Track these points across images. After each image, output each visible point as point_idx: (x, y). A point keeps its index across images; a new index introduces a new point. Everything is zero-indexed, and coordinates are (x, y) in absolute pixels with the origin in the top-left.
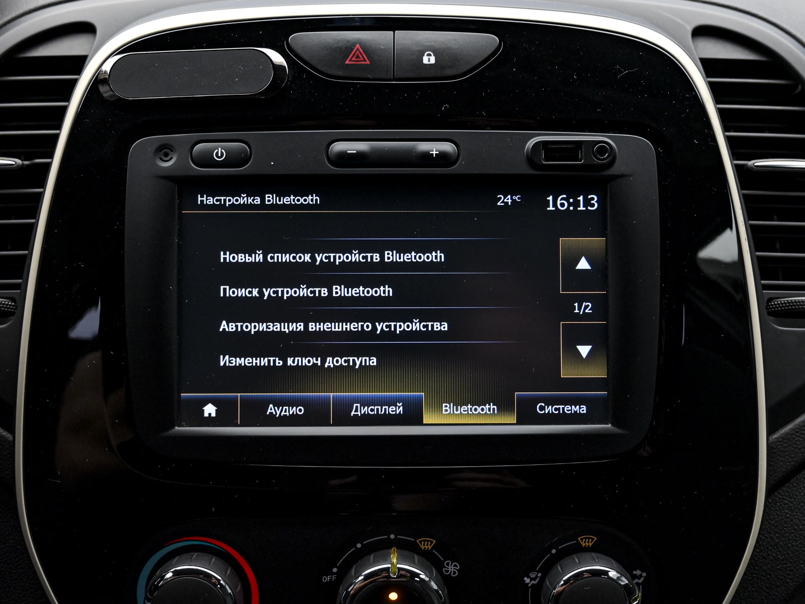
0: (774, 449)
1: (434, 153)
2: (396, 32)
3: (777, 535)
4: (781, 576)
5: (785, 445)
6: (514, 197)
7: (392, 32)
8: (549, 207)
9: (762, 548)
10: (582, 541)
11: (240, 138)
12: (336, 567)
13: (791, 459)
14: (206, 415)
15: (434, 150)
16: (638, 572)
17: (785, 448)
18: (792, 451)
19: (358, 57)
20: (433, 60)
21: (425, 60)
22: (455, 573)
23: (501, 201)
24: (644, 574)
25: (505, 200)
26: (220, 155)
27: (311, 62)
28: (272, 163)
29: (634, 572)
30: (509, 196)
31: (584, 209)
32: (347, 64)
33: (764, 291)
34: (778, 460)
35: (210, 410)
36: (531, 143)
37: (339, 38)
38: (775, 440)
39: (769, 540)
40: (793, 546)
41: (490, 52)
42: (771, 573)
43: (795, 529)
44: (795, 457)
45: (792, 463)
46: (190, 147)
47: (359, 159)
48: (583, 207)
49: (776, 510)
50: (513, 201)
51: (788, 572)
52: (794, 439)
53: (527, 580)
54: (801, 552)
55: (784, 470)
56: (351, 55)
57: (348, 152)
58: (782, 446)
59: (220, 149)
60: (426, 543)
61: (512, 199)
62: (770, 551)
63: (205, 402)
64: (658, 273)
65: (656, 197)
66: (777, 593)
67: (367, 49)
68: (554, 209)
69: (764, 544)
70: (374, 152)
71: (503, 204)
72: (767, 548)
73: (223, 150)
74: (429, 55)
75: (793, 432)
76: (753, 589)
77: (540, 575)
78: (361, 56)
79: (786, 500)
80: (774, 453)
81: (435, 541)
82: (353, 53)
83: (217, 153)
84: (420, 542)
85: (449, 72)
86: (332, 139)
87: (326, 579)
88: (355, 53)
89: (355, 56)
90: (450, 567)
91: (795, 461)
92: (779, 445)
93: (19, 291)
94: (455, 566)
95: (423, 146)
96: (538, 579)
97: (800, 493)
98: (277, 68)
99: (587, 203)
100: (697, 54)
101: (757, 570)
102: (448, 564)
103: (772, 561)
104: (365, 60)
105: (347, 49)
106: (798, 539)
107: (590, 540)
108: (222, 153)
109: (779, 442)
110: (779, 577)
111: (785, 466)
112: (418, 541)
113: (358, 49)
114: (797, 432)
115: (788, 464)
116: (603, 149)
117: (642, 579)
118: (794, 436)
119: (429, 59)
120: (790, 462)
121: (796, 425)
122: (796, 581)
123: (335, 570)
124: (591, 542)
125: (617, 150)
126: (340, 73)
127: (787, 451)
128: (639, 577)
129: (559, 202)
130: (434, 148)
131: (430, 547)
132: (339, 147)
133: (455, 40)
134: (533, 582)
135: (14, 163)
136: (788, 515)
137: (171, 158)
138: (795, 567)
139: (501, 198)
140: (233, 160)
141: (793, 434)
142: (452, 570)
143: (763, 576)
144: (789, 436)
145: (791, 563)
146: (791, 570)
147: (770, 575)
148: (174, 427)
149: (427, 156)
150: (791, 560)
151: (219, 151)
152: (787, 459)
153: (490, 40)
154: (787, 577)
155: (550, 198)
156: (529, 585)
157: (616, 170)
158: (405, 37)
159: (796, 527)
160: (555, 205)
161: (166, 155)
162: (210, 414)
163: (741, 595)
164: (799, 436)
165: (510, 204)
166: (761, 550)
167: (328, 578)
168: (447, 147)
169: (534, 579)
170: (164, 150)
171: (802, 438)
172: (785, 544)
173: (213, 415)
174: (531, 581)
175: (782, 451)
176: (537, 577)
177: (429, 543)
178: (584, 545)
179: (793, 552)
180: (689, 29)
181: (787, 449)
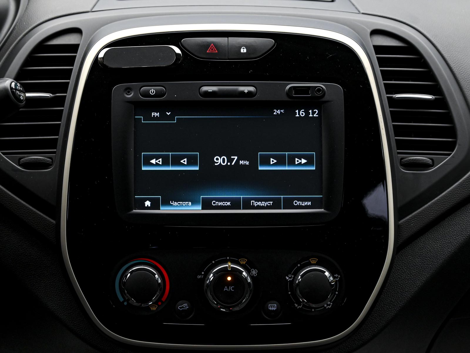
0: (402, 226)
1: (246, 91)
2: (229, 38)
3: (405, 267)
4: (408, 287)
5: (407, 224)
6: (281, 111)
7: (227, 38)
8: (297, 115)
9: (399, 273)
10: (311, 261)
11: (161, 85)
12: (203, 272)
13: (410, 231)
14: (146, 206)
15: (246, 90)
16: (336, 275)
17: (407, 226)
18: (411, 227)
19: (212, 49)
20: (245, 51)
21: (242, 51)
22: (255, 274)
23: (275, 112)
24: (339, 276)
25: (277, 112)
26: (152, 92)
27: (192, 52)
28: (176, 96)
29: (335, 275)
30: (279, 110)
31: (312, 116)
32: (207, 53)
33: (398, 155)
34: (404, 231)
35: (148, 203)
36: (288, 87)
37: (204, 41)
38: (403, 222)
39: (402, 270)
40: (413, 273)
41: (270, 47)
42: (403, 285)
43: (414, 265)
44: (412, 230)
45: (411, 233)
46: (139, 88)
47: (214, 93)
48: (312, 115)
49: (405, 256)
50: (281, 112)
51: (411, 285)
52: (411, 222)
53: (287, 278)
54: (417, 275)
55: (407, 236)
56: (209, 49)
57: (209, 91)
58: (406, 224)
59: (152, 89)
60: (243, 261)
61: (280, 111)
62: (403, 275)
63: (146, 200)
64: (343, 143)
65: (343, 110)
66: (406, 295)
67: (216, 45)
68: (299, 116)
69: (400, 272)
70: (220, 91)
71: (276, 114)
72: (401, 274)
73: (154, 90)
74: (243, 48)
75: (411, 218)
76: (395, 293)
77: (293, 276)
78: (213, 49)
79: (410, 251)
80: (402, 228)
81: (247, 260)
82: (210, 48)
83: (151, 91)
84: (240, 260)
85: (252, 56)
86: (201, 86)
87: (199, 277)
88: (211, 47)
89: (211, 49)
90: (253, 272)
91: (412, 232)
92: (404, 224)
93: (55, 155)
94: (256, 271)
95: (241, 89)
96: (292, 278)
97: (416, 248)
98: (178, 55)
99: (313, 113)
100: (372, 43)
101: (396, 284)
102: (252, 271)
103: (403, 279)
104: (215, 51)
105: (207, 46)
106: (415, 269)
107: (315, 260)
108: (153, 91)
109: (404, 223)
110: (407, 287)
111: (407, 234)
112: (239, 260)
113: (212, 46)
114: (413, 219)
115: (409, 233)
116: (320, 90)
117: (338, 278)
118: (411, 220)
119: (243, 50)
120: (410, 232)
121: (413, 215)
122: (415, 289)
123: (203, 273)
124: (315, 261)
125: (326, 90)
126: (205, 56)
127: (408, 227)
128: (337, 278)
129: (301, 113)
130: (246, 89)
131: (245, 263)
132: (205, 89)
133: (255, 42)
134: (290, 279)
135: (49, 96)
136: (411, 258)
137: (131, 94)
138: (414, 283)
139: (275, 111)
140: (159, 94)
141: (411, 219)
142: (254, 273)
143: (399, 286)
144: (409, 220)
145: (412, 280)
146: (413, 284)
147: (402, 286)
148: (133, 210)
149: (243, 93)
150: (412, 279)
151: (152, 91)
152: (408, 231)
153: (270, 42)
154: (411, 287)
155: (297, 111)
156: (288, 280)
157: (325, 99)
158: (233, 40)
159: (414, 264)
160: (299, 114)
161: (129, 92)
162: (148, 205)
163: (389, 295)
164: (413, 221)
165: (279, 114)
166: (398, 274)
167: (200, 277)
168: (252, 89)
169: (291, 278)
170: (128, 90)
171: (415, 221)
172: (409, 272)
173: (149, 206)
174: (289, 279)
175: (406, 227)
176: (292, 277)
177: (244, 261)
178: (312, 263)
179: (413, 276)
180: (369, 31)
181: (408, 226)
